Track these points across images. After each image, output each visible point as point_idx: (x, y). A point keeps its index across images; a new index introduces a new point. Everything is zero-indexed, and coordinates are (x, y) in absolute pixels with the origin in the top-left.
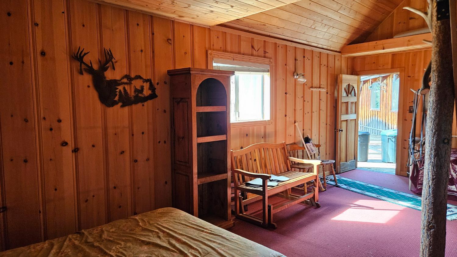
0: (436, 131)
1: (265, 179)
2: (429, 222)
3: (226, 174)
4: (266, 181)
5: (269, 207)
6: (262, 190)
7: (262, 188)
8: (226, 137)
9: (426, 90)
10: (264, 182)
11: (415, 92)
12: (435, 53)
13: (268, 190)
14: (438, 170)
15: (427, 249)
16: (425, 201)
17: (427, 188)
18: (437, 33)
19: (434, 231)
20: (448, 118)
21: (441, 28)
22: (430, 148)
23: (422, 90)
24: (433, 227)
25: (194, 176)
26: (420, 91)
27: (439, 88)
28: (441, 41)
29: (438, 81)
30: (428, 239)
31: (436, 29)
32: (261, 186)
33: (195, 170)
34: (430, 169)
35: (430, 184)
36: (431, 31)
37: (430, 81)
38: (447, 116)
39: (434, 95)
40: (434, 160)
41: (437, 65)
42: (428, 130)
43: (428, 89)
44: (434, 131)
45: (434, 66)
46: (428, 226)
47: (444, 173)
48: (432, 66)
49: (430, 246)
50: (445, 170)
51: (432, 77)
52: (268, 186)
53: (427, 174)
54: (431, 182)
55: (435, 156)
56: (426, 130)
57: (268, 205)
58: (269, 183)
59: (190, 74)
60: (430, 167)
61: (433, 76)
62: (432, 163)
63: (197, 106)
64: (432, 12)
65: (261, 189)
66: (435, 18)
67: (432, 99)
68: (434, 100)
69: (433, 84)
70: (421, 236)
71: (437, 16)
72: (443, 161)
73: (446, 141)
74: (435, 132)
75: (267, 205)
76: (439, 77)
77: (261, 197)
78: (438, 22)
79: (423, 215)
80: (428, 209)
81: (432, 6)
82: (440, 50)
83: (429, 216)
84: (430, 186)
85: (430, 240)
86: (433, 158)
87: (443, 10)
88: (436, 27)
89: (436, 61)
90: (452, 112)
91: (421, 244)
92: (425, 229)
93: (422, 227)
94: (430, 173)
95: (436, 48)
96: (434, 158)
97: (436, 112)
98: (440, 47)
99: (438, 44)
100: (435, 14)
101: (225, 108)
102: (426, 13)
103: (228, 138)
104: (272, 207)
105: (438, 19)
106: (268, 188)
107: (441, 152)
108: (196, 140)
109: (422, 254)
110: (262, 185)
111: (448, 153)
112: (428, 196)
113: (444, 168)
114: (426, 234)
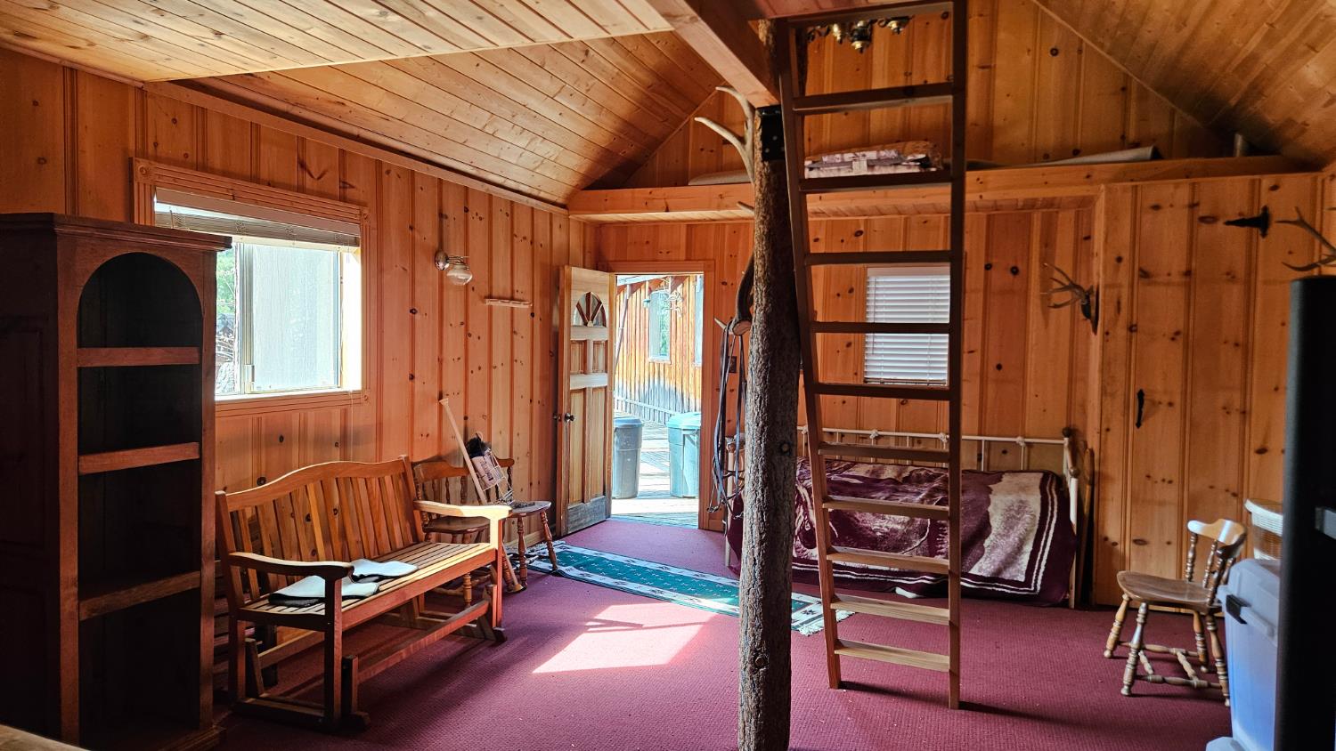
0: (765, 423)
1: (333, 577)
2: (755, 651)
3: (196, 575)
4: (336, 582)
5: (347, 663)
6: (323, 613)
7: (323, 606)
8: (197, 450)
9: (744, 324)
10: (330, 589)
11: (723, 327)
12: (759, 237)
13: (343, 610)
14: (771, 518)
15: (753, 720)
16: (746, 599)
17: (750, 562)
18: (762, 189)
19: (767, 670)
20: (789, 393)
21: (772, 180)
22: (753, 465)
23: (735, 325)
24: (763, 662)
25: (63, 593)
26: (732, 324)
27: (769, 320)
28: (772, 212)
29: (766, 305)
30: (754, 695)
31: (761, 181)
32: (320, 600)
33: (69, 569)
34: (755, 516)
35: (756, 554)
36: (751, 180)
37: (752, 303)
38: (787, 389)
39: (760, 338)
40: (763, 495)
41: (764, 266)
42: (750, 422)
43: (747, 322)
44: (761, 423)
45: (759, 269)
46: (753, 661)
47: (783, 525)
48: (756, 267)
49: (758, 712)
50: (784, 517)
51: (755, 295)
52: (345, 598)
53: (748, 529)
54: (757, 549)
55: (765, 484)
56: (747, 421)
57: (343, 659)
58: (348, 588)
59: (54, 234)
60: (755, 511)
61: (758, 292)
62: (759, 501)
63: (80, 345)
64: (753, 139)
65: (319, 610)
66: (759, 154)
67: (754, 348)
68: (760, 350)
69: (757, 314)
70: (740, 687)
71: (763, 149)
72: (781, 496)
73: (785, 448)
74: (763, 427)
75: (340, 658)
76: (768, 294)
77: (321, 636)
78: (764, 165)
79: (743, 634)
80: (751, 617)
81: (754, 124)
82: (769, 231)
83: (754, 635)
84: (755, 560)
85: (757, 695)
86: (760, 491)
87: (775, 138)
88: (761, 176)
89: (763, 256)
90: (796, 378)
91: (740, 709)
92: (747, 669)
93: (741, 665)
94: (755, 528)
95: (761, 226)
96: (763, 491)
97: (764, 378)
98: (769, 224)
99: (765, 217)
100: (759, 144)
101: (196, 355)
102: (742, 140)
103: (206, 453)
104: (355, 662)
105: (765, 157)
106: (344, 603)
107: (775, 475)
108: (73, 465)
109: (742, 735)
110: (324, 596)
111: (790, 476)
112: (751, 586)
113: (782, 513)
114: (749, 682)
